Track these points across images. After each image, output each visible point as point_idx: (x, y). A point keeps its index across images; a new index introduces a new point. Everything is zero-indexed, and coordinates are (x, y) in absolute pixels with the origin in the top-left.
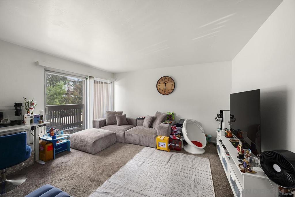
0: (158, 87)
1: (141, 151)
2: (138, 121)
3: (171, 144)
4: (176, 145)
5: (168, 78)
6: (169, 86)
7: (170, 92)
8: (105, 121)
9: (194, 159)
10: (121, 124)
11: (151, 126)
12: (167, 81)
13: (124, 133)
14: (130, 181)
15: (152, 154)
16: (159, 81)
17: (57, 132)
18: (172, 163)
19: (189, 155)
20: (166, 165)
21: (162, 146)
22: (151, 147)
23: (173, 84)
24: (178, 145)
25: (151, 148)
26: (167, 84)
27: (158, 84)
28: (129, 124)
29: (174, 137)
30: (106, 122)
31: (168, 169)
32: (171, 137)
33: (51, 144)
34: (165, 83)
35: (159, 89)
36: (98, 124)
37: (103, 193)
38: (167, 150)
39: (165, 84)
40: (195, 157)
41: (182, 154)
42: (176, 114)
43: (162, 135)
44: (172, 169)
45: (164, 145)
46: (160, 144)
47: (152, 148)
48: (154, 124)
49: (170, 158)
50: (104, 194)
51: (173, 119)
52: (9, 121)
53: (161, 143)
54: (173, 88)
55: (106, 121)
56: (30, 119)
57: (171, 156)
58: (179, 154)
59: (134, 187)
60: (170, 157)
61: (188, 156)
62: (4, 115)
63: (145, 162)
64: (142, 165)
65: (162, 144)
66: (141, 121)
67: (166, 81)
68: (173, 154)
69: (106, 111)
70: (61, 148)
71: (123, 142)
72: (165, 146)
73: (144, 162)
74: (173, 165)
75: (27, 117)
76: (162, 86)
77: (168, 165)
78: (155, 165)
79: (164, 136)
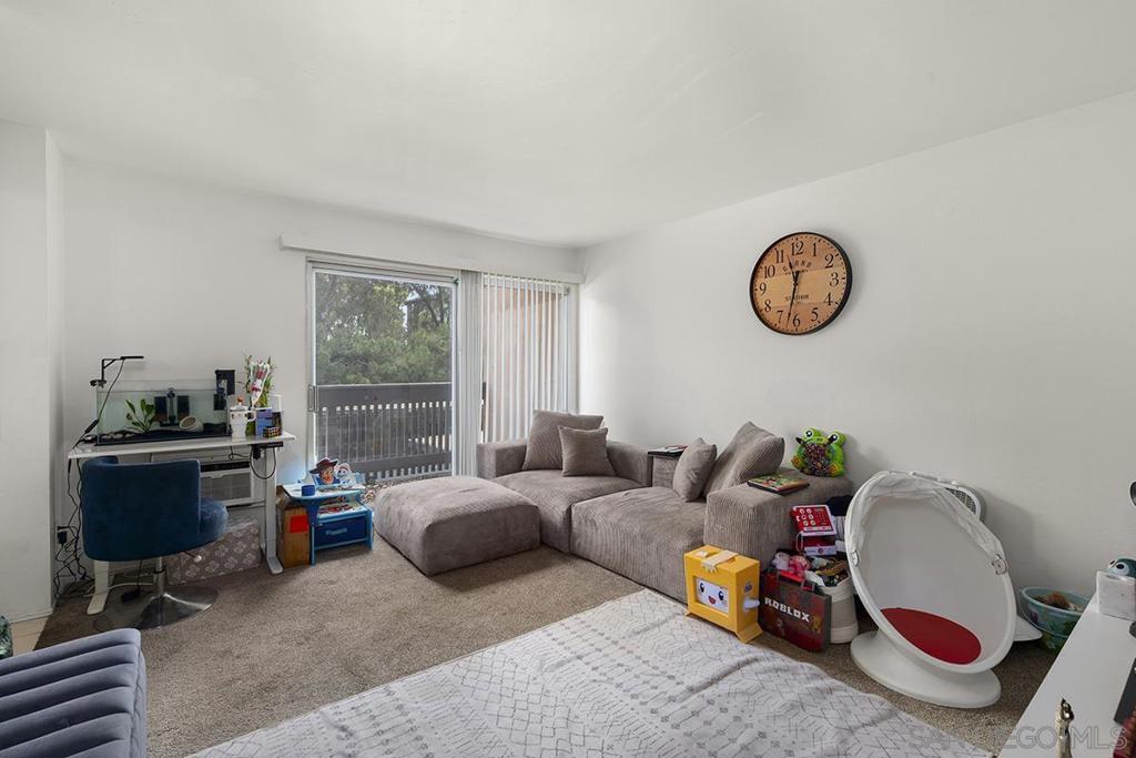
0: (758, 293)
1: (609, 604)
2: (657, 462)
3: (768, 601)
4: (797, 614)
5: (808, 242)
6: (820, 284)
7: (823, 317)
8: (521, 451)
9: (873, 723)
10: (577, 471)
11: (698, 494)
12: (807, 257)
13: (569, 511)
14: (458, 720)
15: (646, 630)
16: (766, 264)
17: (342, 474)
18: (710, 702)
19: (853, 692)
20: (672, 699)
21: (712, 601)
22: (668, 596)
23: (842, 272)
24: (806, 617)
25: (666, 600)
26: (804, 277)
27: (759, 282)
28: (618, 475)
29: (794, 566)
30: (527, 456)
31: (667, 726)
32: (781, 562)
33: (301, 512)
34: (797, 269)
35: (762, 305)
36: (490, 461)
37: (336, 727)
38: (735, 631)
39: (796, 279)
40: (891, 714)
41: (816, 669)
42: (854, 442)
43: (723, 544)
44: (689, 730)
45: (721, 598)
46: (703, 590)
47: (672, 603)
48: (714, 483)
49: (726, 674)
50: (336, 732)
51: (837, 467)
52: (198, 426)
53: (706, 585)
54: (837, 296)
55: (528, 449)
56: (246, 420)
57: (738, 666)
58: (794, 663)
59: (453, 747)
60: (727, 668)
61: (846, 693)
62: (191, 405)
63: (585, 659)
64: (561, 669)
65: (711, 590)
66: (667, 464)
67: (800, 258)
68: (756, 660)
69: (535, 412)
70: (345, 530)
71: (565, 547)
72: (725, 603)
73: (579, 658)
74: (710, 712)
75: (236, 414)
76: (777, 288)
77: (684, 707)
78: (619, 686)
79: (733, 551)
